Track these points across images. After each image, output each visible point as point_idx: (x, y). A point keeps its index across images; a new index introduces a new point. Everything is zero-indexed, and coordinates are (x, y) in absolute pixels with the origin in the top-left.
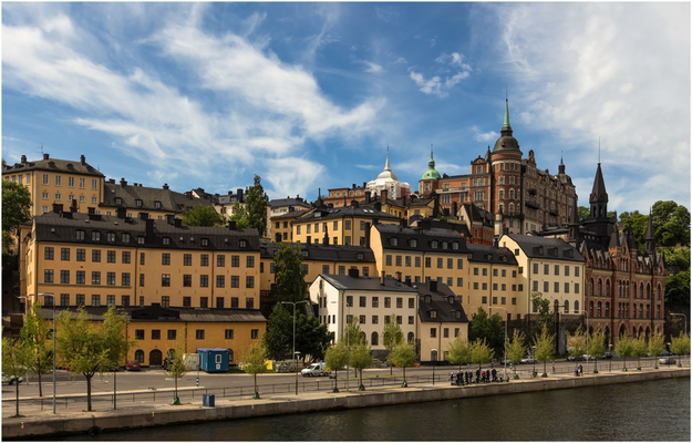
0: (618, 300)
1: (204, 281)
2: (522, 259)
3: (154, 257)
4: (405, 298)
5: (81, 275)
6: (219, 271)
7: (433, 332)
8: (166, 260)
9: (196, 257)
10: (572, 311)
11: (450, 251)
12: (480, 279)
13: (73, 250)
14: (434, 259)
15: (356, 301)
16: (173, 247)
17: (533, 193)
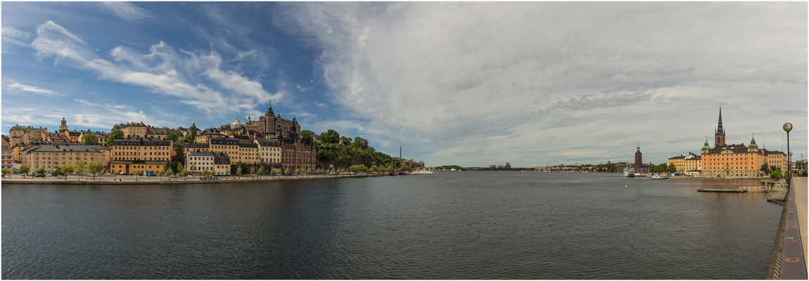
0: (297, 158)
1: (155, 153)
2: (259, 146)
3: (142, 148)
4: (210, 158)
5: (124, 153)
6: (159, 151)
7: (218, 167)
8: (145, 148)
9: (153, 147)
10: (276, 161)
11: (233, 144)
12: (245, 152)
13: (122, 147)
14: (228, 147)
15: (193, 158)
16: (147, 145)
17: (279, 126)
